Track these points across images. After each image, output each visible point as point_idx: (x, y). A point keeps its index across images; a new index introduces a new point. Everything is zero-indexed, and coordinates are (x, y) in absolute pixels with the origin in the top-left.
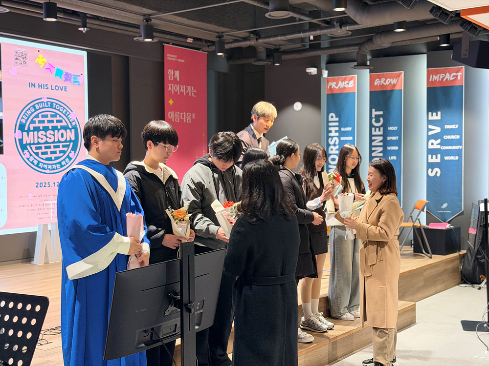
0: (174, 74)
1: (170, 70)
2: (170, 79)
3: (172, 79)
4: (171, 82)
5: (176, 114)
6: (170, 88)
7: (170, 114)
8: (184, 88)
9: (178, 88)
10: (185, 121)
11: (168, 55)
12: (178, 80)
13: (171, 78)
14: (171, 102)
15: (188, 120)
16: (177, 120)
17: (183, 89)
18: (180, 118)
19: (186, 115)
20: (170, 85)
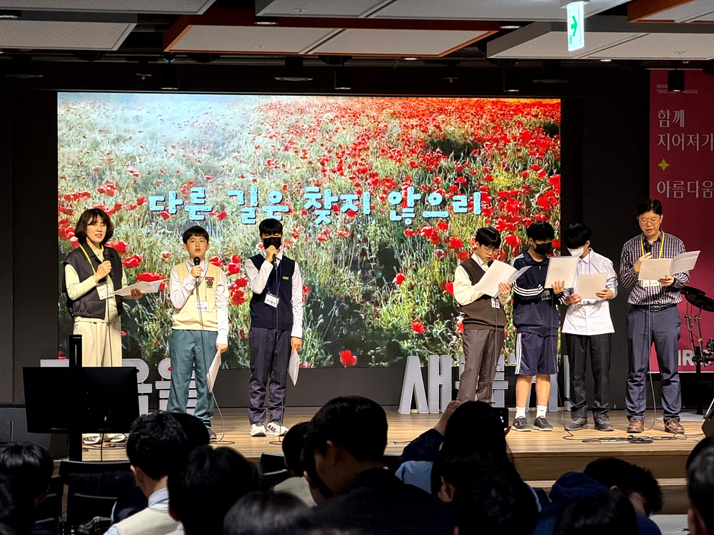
0: (672, 117)
1: (662, 111)
2: (661, 126)
3: (668, 126)
4: (664, 131)
5: (675, 185)
6: (662, 141)
7: (661, 185)
8: (698, 138)
9: (681, 140)
10: (697, 196)
11: (659, 86)
12: (682, 125)
13: (665, 124)
14: (664, 165)
15: (704, 192)
16: (679, 194)
17: (694, 140)
18: (685, 192)
19: (700, 185)
20: (661, 136)
